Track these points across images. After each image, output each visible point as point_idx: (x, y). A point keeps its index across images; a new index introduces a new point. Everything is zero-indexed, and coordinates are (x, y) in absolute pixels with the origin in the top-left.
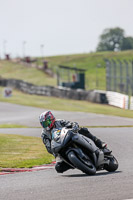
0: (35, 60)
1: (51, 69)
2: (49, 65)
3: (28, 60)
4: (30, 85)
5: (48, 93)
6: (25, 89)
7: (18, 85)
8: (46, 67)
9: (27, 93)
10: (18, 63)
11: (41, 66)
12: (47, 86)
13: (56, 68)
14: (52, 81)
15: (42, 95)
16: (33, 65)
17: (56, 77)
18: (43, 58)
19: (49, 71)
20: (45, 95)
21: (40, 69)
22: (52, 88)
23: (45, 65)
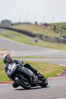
0: (50, 25)
1: (57, 29)
2: (57, 27)
3: (46, 25)
4: (47, 37)
5: (56, 41)
6: (45, 39)
7: (41, 37)
8: (55, 28)
9: (45, 41)
10: (41, 26)
11: (53, 28)
12: (55, 38)
13: (60, 29)
14: (58, 35)
15: (52, 42)
16: (49, 27)
17: (60, 33)
18: (53, 24)
19: (56, 30)
20: (54, 42)
21: (52, 29)
22: (58, 38)
23: (55, 27)
